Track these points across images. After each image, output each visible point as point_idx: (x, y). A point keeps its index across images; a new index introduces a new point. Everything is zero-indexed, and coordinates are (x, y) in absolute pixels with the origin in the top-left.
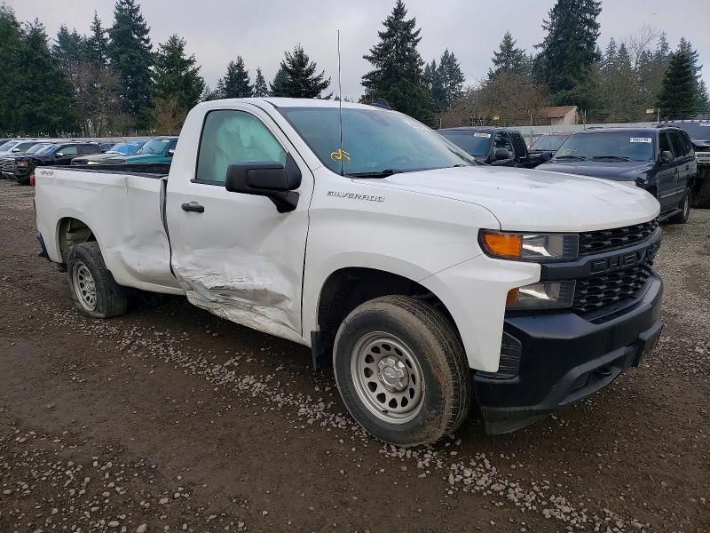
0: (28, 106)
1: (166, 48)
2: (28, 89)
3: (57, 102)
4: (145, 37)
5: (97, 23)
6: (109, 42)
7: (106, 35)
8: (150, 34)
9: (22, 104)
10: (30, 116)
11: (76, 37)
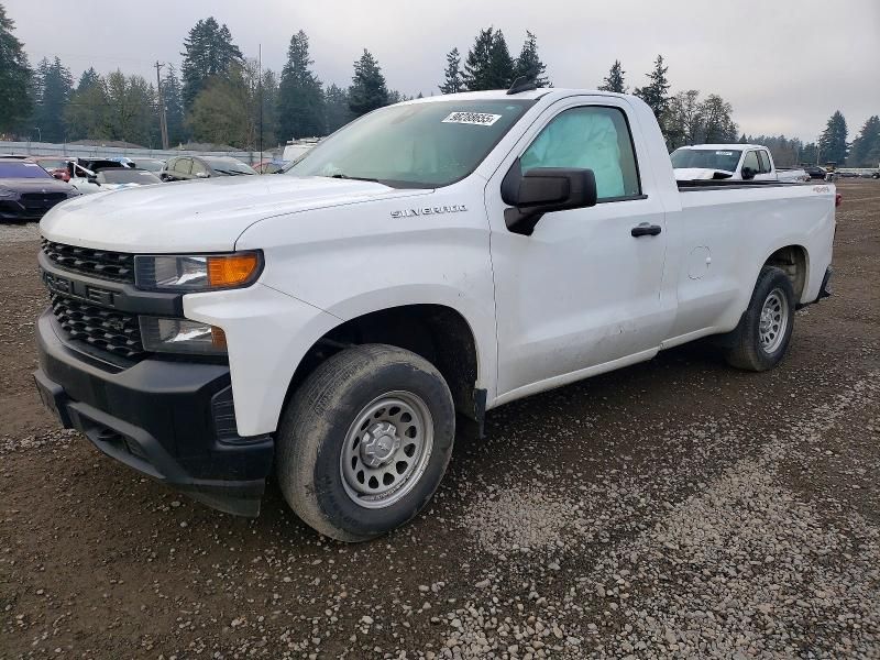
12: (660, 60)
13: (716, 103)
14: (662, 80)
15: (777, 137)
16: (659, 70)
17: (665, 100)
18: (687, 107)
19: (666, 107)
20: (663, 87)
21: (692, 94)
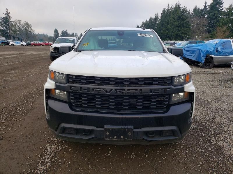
0: (176, 32)
1: (227, 9)
2: (178, 27)
3: (185, 30)
4: (221, 6)
5: (206, 4)
6: (208, 9)
7: (208, 7)
8: (223, 5)
9: (175, 31)
10: (177, 35)
11: (199, 9)
12: (7, 10)
13: (27, 24)
14: (9, 16)
15: (42, 34)
16: (7, 13)
17: (11, 22)
18: (19, 24)
19: (12, 24)
20: (9, 18)
21: (19, 21)
